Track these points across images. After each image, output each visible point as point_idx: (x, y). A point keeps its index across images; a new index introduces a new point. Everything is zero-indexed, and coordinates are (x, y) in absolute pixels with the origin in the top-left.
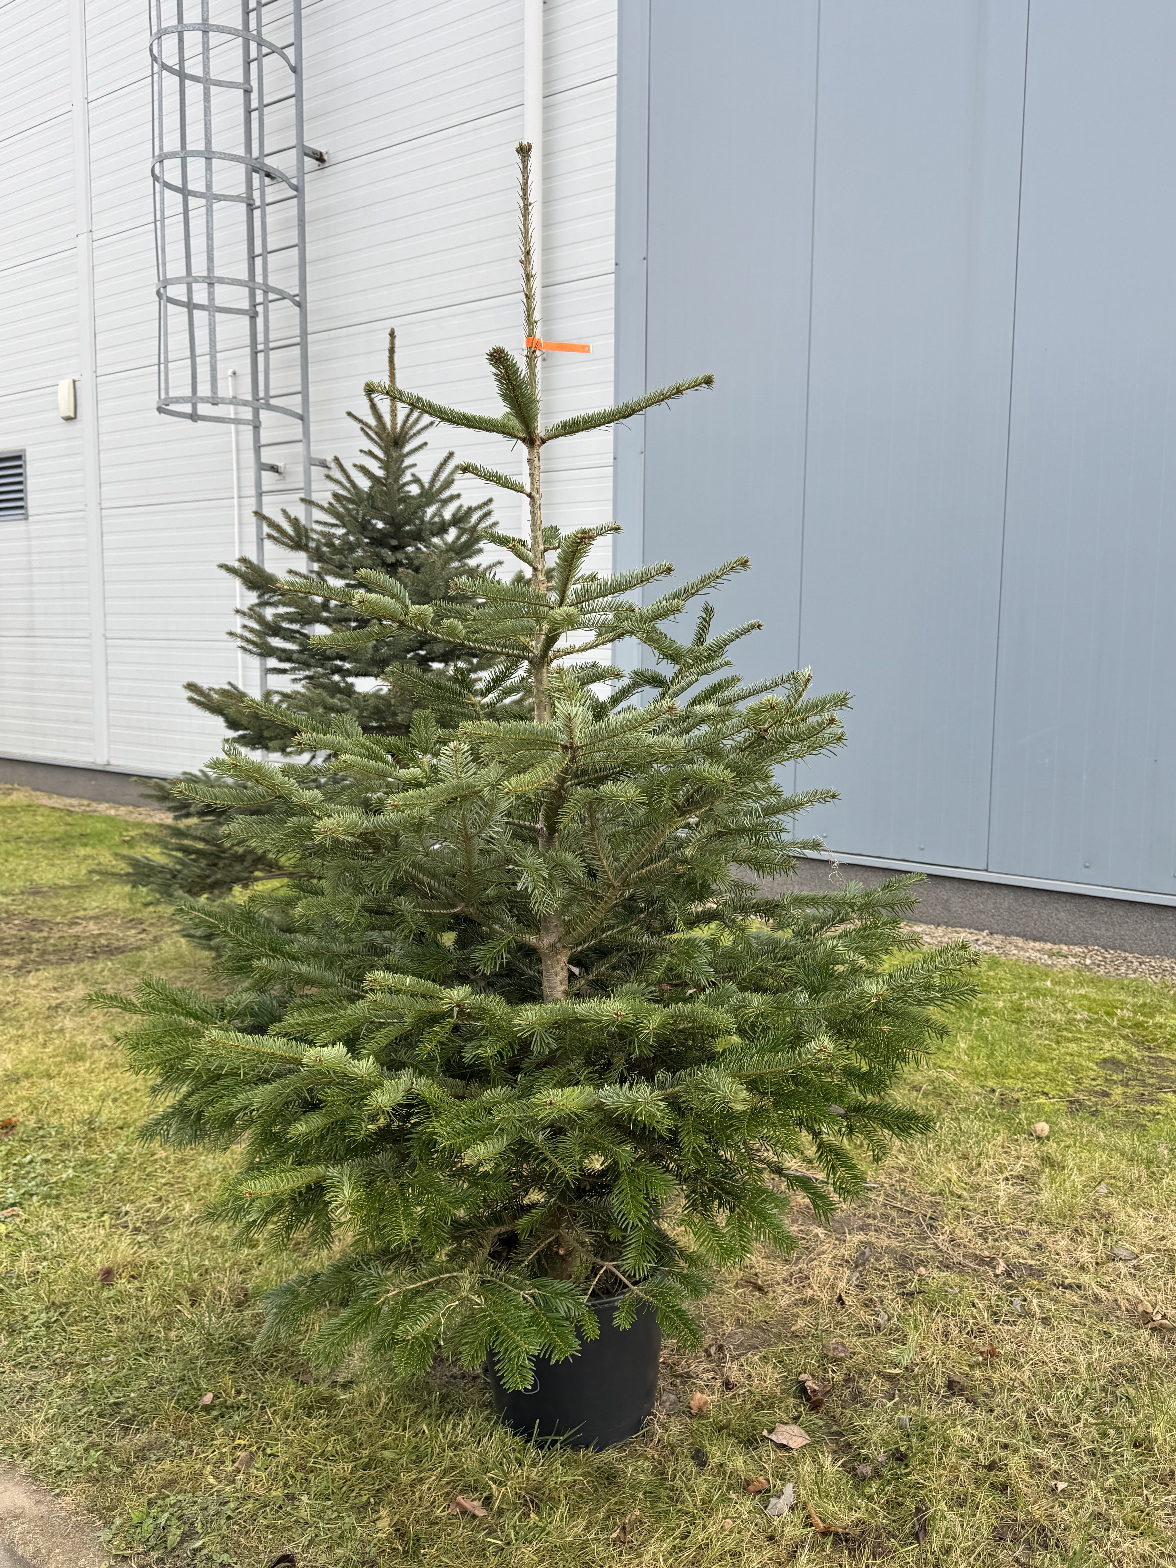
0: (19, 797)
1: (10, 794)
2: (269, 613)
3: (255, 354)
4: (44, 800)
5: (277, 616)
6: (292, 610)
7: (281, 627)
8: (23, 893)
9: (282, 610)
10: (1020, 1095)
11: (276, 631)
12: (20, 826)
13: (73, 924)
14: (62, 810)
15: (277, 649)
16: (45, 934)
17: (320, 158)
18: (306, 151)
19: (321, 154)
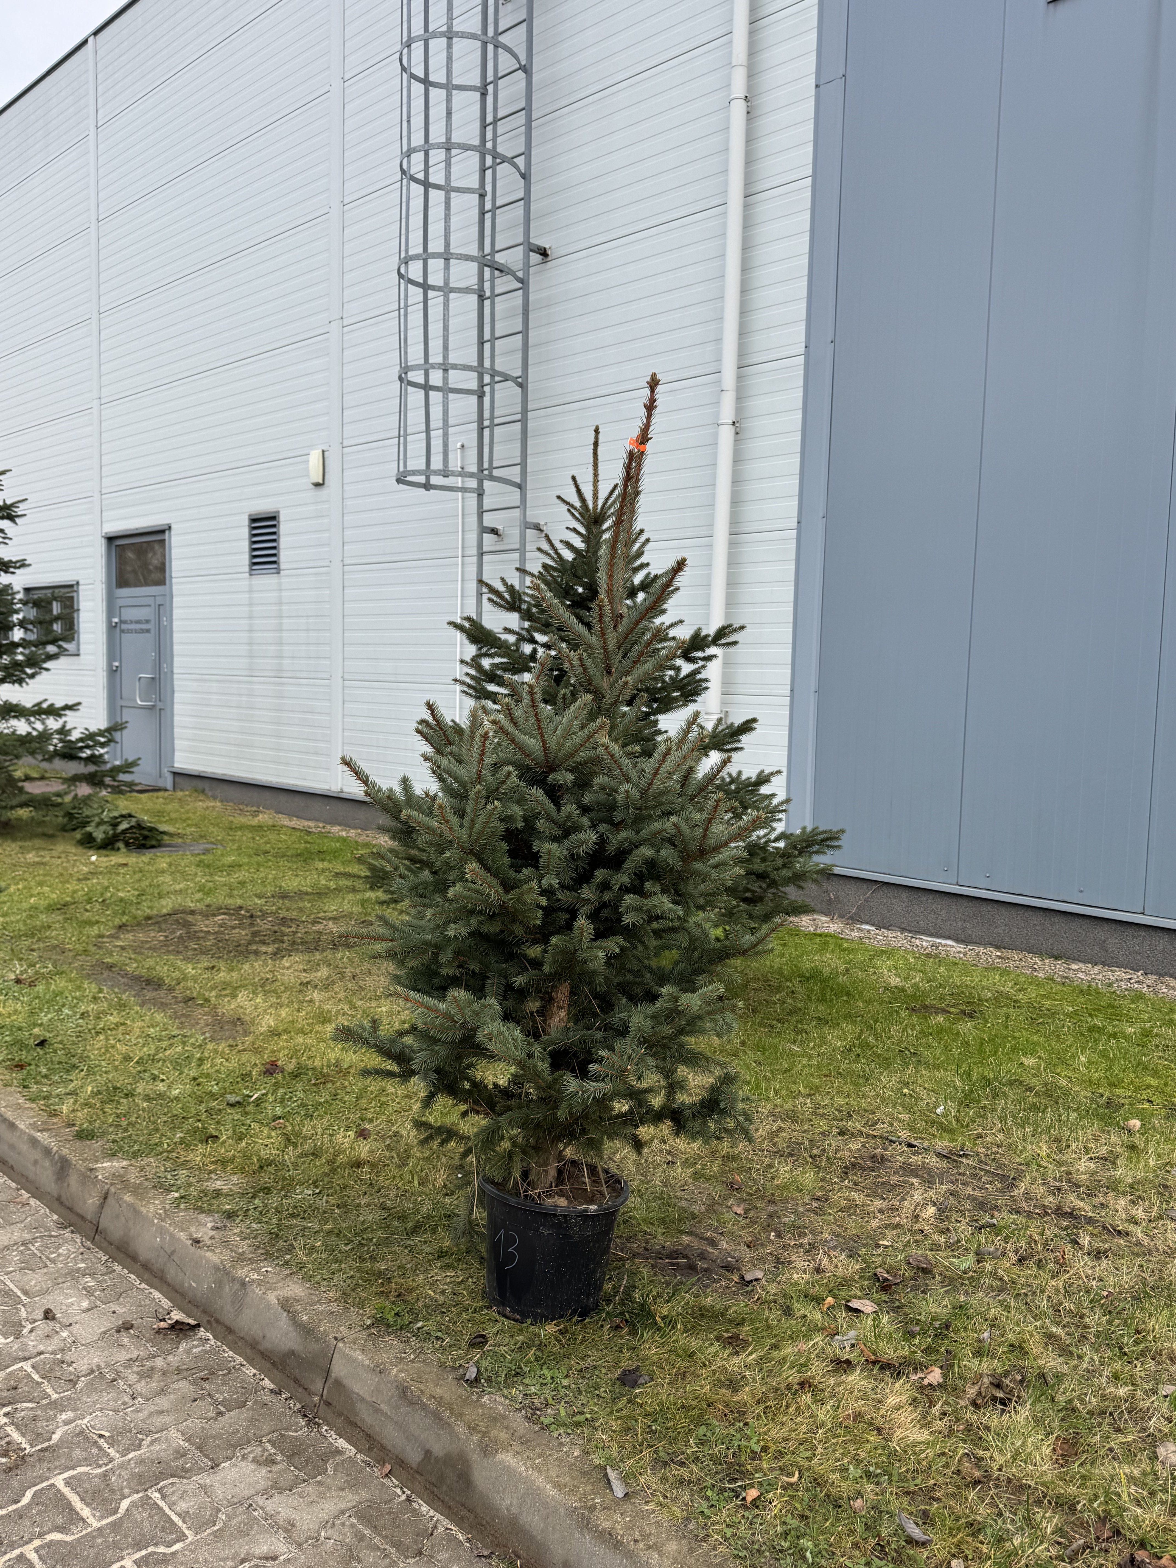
0: (264, 818)
1: (257, 816)
2: (486, 663)
3: (481, 429)
4: (285, 821)
5: (493, 665)
6: (505, 660)
7: (496, 675)
8: (273, 896)
9: (497, 660)
10: (1127, 1101)
11: (492, 677)
12: (267, 843)
13: (314, 922)
14: (302, 831)
15: (492, 693)
16: (293, 929)
17: (544, 253)
18: (532, 247)
19: (545, 249)
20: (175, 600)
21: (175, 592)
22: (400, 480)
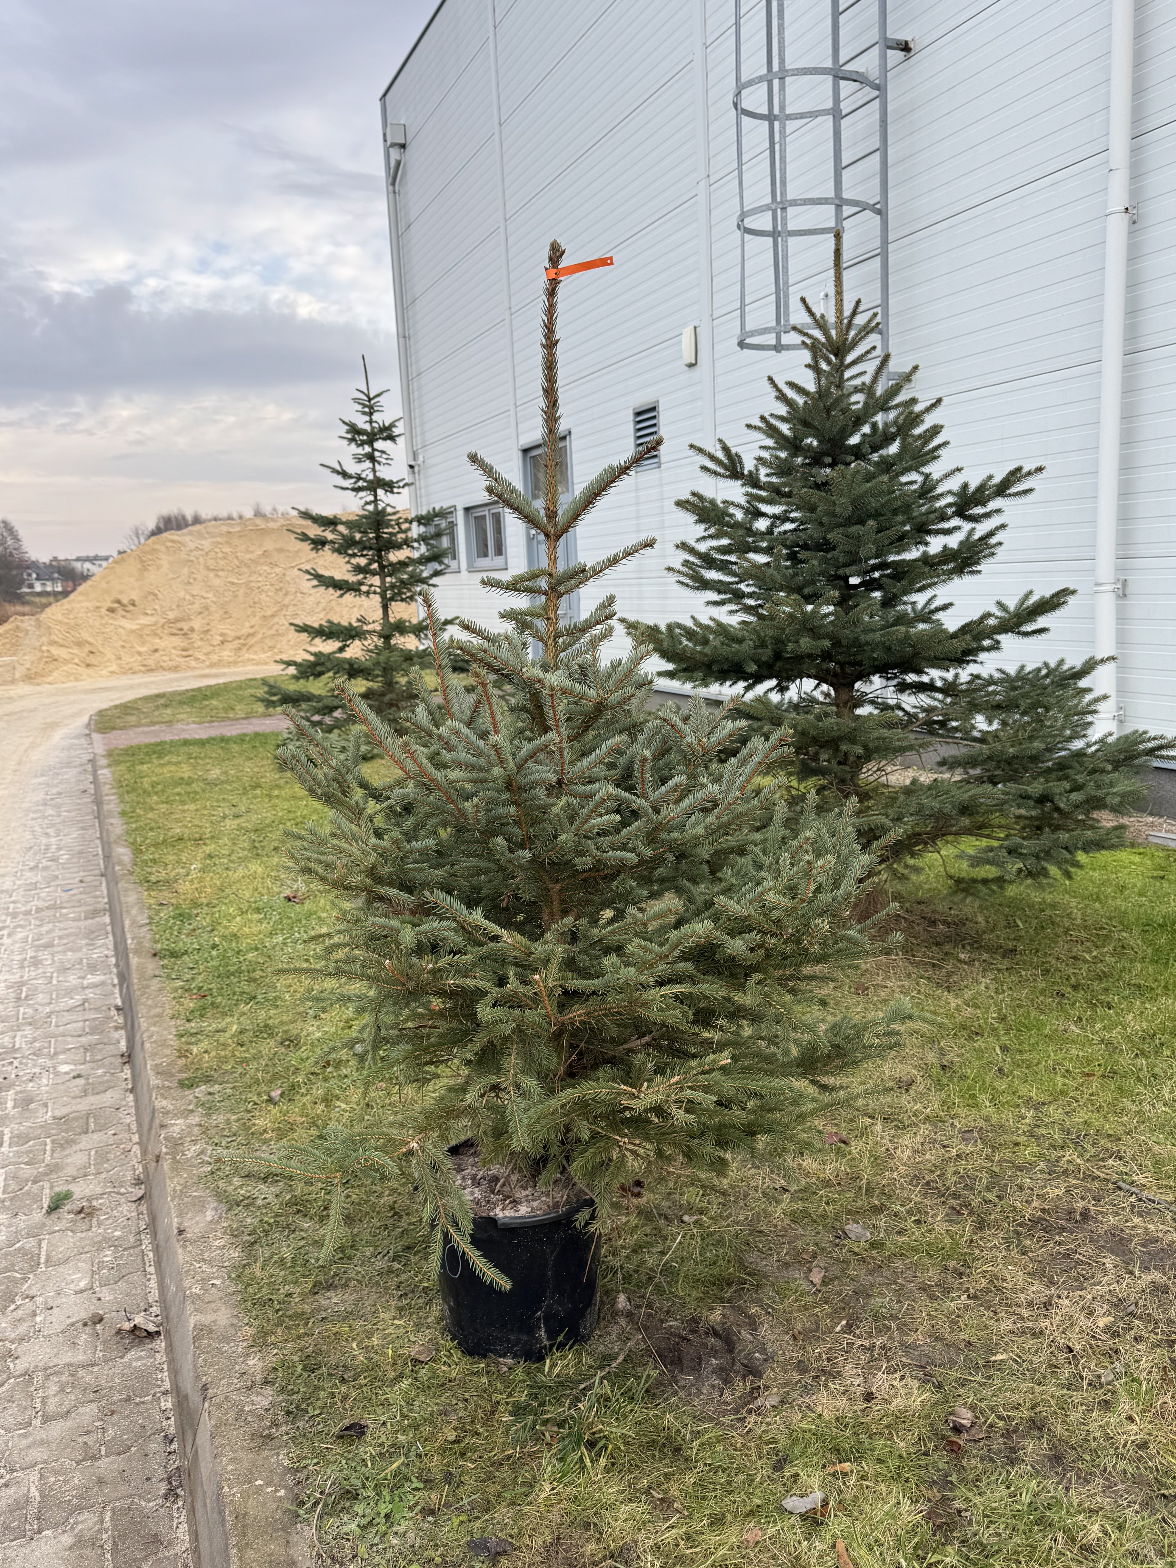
2: (708, 546)
7: (717, 559)
9: (721, 542)
15: (715, 581)
17: (905, 48)
18: (890, 44)
19: (906, 43)
22: (742, 345)
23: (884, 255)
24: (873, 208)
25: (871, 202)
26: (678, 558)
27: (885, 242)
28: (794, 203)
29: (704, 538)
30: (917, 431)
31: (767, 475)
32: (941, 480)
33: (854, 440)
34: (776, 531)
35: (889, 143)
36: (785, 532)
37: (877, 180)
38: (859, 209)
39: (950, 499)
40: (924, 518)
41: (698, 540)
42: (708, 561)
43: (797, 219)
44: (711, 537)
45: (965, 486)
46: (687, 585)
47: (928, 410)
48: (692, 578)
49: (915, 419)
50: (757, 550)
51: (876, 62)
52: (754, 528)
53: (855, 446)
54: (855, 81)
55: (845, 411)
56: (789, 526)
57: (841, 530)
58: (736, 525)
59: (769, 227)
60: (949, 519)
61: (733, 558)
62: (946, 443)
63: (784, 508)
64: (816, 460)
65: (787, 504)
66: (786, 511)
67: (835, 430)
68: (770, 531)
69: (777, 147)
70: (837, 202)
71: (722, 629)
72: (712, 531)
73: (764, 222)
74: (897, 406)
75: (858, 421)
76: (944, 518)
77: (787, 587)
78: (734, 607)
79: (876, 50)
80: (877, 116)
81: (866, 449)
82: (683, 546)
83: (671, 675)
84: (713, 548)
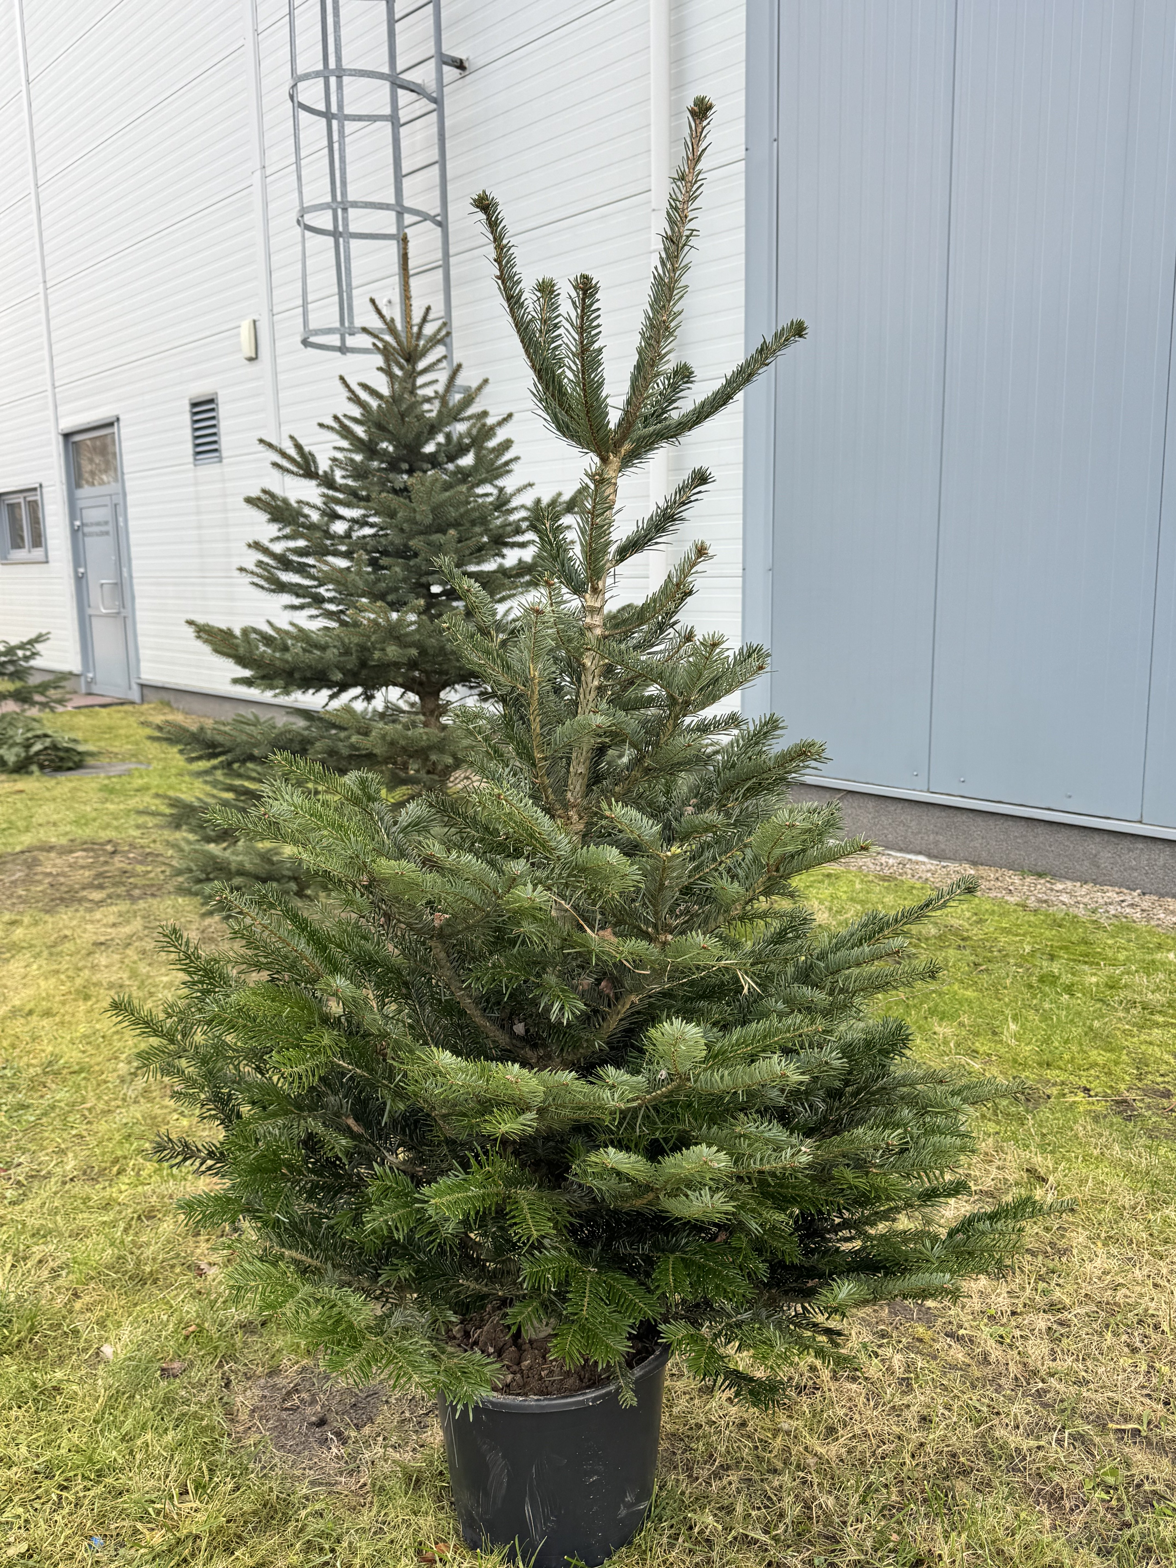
2: (282, 546)
7: (291, 561)
15: (290, 583)
17: (460, 65)
18: (445, 60)
19: (461, 61)
20: (129, 498)
21: (128, 490)
22: (305, 343)
23: (446, 267)
24: (433, 219)
25: (432, 213)
26: (251, 558)
27: (446, 255)
28: (355, 205)
29: (278, 538)
30: (492, 444)
31: (344, 477)
32: (514, 494)
33: (429, 448)
34: (355, 535)
35: (448, 157)
36: (364, 537)
37: (437, 193)
38: (419, 219)
39: (523, 514)
40: (501, 531)
41: (272, 540)
42: (285, 563)
43: (359, 221)
44: (286, 537)
45: (538, 501)
46: (262, 587)
47: (500, 424)
48: (267, 579)
49: (489, 432)
50: (336, 553)
51: (433, 75)
52: (332, 532)
53: (431, 454)
54: (412, 91)
55: (420, 417)
56: (368, 531)
57: (422, 538)
58: (312, 527)
59: (330, 227)
60: (523, 533)
61: (310, 561)
62: (517, 459)
63: (361, 512)
64: (394, 466)
65: (365, 508)
66: (365, 516)
67: (411, 436)
68: (348, 535)
69: (336, 146)
70: (398, 209)
71: (303, 635)
72: (287, 531)
73: (324, 220)
74: (469, 418)
75: (433, 429)
76: (518, 531)
77: (369, 593)
78: (314, 612)
79: (432, 64)
80: (435, 129)
81: (442, 458)
82: (256, 546)
83: (248, 682)
84: (289, 549)
